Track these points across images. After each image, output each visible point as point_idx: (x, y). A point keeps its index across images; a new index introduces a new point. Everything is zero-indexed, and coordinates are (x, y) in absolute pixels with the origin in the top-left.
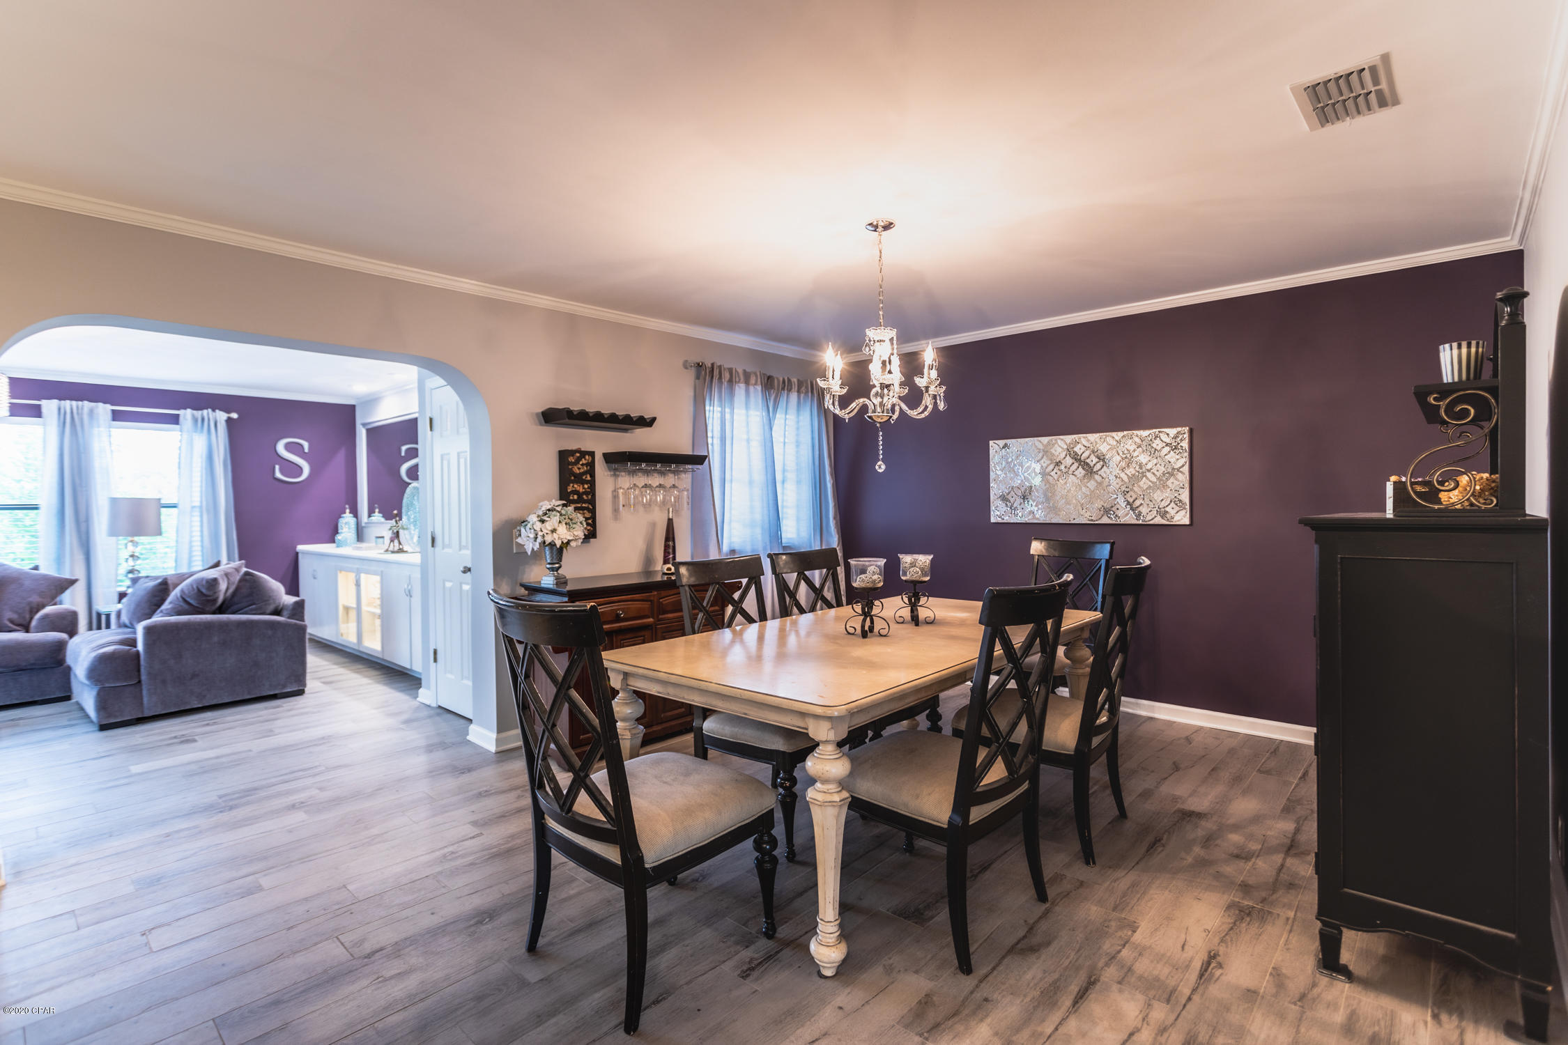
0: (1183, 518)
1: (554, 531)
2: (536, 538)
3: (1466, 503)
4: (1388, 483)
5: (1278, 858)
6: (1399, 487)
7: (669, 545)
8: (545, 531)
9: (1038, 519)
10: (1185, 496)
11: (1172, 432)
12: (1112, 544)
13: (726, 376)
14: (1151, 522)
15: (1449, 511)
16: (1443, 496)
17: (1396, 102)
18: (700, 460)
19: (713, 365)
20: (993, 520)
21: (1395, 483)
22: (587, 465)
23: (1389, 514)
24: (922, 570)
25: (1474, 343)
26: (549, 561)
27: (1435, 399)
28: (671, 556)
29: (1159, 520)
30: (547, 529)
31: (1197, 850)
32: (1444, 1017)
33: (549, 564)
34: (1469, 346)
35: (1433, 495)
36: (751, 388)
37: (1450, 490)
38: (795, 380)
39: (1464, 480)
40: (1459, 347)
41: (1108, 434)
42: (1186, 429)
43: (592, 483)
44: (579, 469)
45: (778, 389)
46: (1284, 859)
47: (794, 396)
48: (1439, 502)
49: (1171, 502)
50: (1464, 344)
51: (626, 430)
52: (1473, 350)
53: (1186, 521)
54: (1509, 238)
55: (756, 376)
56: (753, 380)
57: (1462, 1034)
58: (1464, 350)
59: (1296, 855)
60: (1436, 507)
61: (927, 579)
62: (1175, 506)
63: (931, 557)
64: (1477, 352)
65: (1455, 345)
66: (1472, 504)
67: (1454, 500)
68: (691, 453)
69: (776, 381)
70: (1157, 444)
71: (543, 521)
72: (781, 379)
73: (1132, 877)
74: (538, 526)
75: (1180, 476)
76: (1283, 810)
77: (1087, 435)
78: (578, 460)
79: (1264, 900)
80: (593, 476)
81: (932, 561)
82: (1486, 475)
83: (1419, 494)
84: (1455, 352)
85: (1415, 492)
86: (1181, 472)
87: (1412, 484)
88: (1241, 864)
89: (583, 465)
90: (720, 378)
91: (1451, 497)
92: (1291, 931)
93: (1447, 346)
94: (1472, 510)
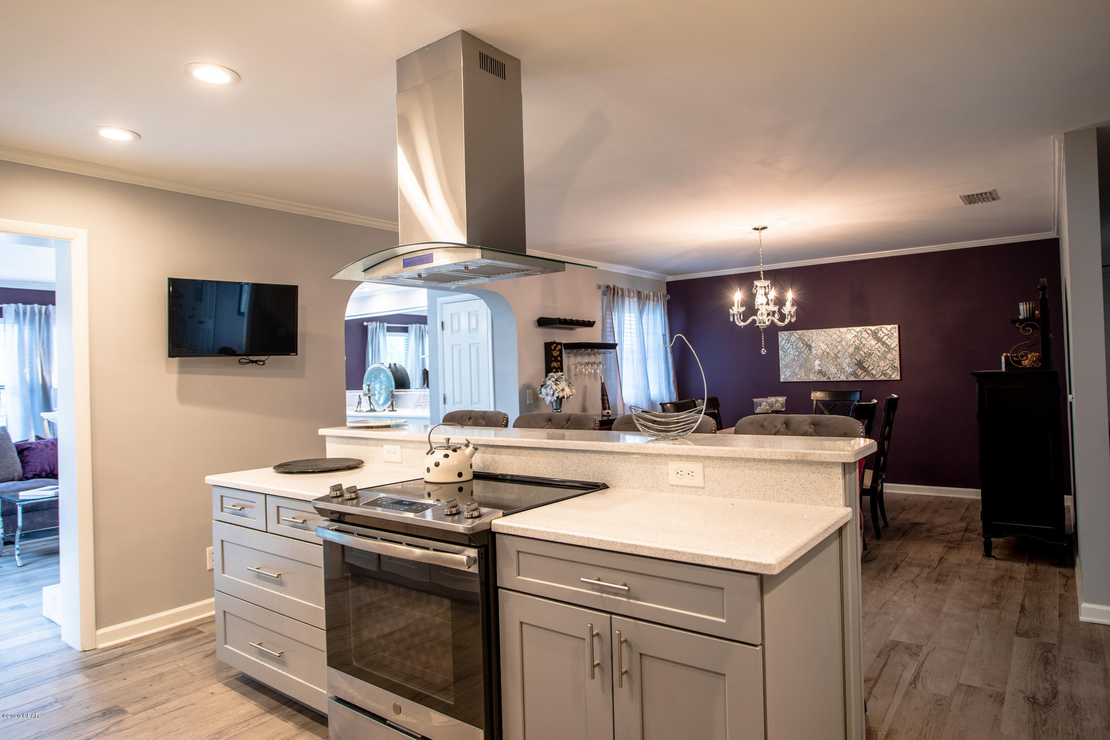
0: (896, 376)
1: (563, 390)
2: (553, 395)
3: (1031, 365)
4: (1002, 357)
5: (962, 534)
6: (1006, 357)
7: (605, 399)
8: (558, 390)
9: (810, 379)
10: (897, 364)
11: (889, 327)
12: (861, 392)
13: (620, 293)
14: (879, 379)
15: (1025, 368)
16: (1023, 362)
17: (999, 198)
18: (613, 346)
19: (614, 286)
20: (782, 380)
21: (1005, 357)
22: (559, 350)
23: (1003, 369)
24: (782, 404)
25: (1031, 303)
26: (554, 408)
27: (1018, 325)
28: (607, 405)
29: (883, 378)
30: (560, 389)
31: (925, 533)
32: (1030, 564)
33: (555, 409)
34: (1029, 304)
35: (1019, 363)
36: (631, 300)
37: (1025, 360)
38: (651, 294)
39: (1030, 356)
40: (1026, 304)
41: (852, 328)
42: (896, 326)
43: (561, 362)
44: (555, 353)
45: (644, 300)
46: (964, 534)
47: (651, 303)
48: (1021, 364)
49: (889, 367)
50: (1028, 303)
51: (572, 329)
52: (1031, 305)
53: (898, 378)
54: (1052, 232)
55: (634, 293)
56: (632, 295)
57: (1037, 567)
58: (1028, 306)
59: (968, 532)
60: (1020, 367)
61: (784, 409)
62: (891, 369)
63: (785, 398)
64: (1032, 306)
65: (1024, 303)
66: (1033, 365)
67: (1027, 364)
68: (601, 342)
69: (642, 294)
70: (880, 334)
71: (556, 384)
72: (646, 293)
73: (899, 542)
74: (554, 387)
75: (894, 352)
76: (960, 520)
77: (840, 329)
78: (555, 348)
79: (958, 544)
80: (561, 357)
81: (786, 400)
82: (1037, 354)
83: (1014, 361)
84: (1025, 306)
85: (1013, 361)
86: (895, 350)
87: (1012, 357)
88: (946, 536)
89: (557, 351)
90: (618, 294)
91: (1026, 363)
92: (971, 551)
93: (1022, 303)
94: (1033, 368)
